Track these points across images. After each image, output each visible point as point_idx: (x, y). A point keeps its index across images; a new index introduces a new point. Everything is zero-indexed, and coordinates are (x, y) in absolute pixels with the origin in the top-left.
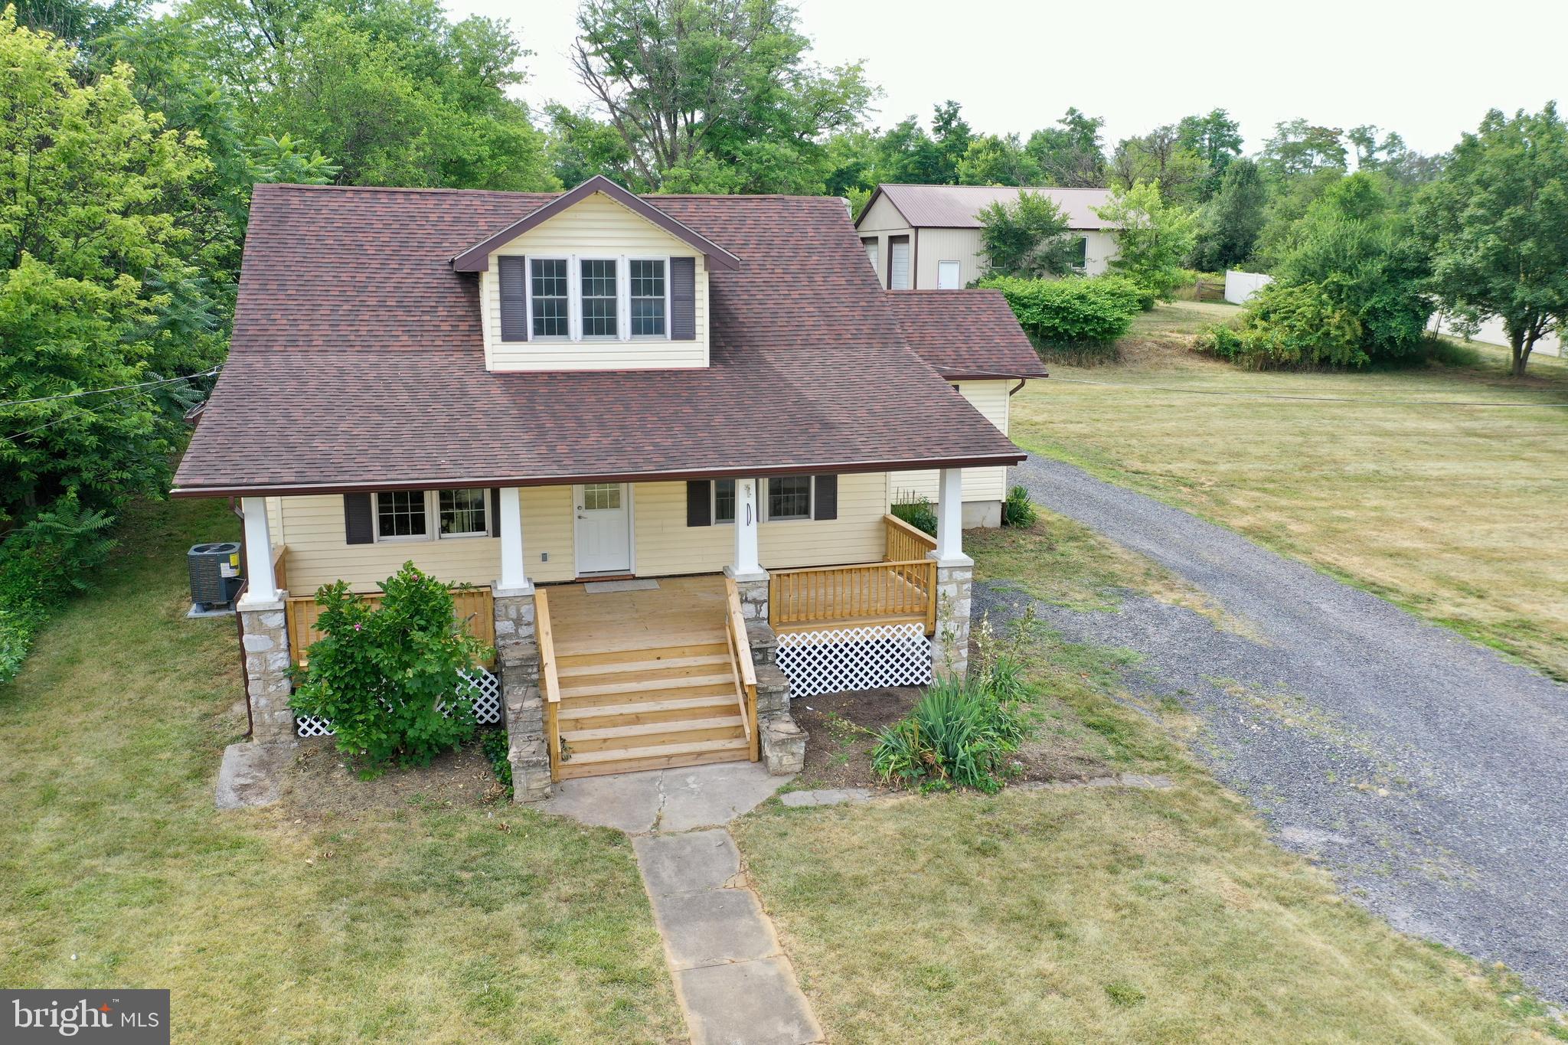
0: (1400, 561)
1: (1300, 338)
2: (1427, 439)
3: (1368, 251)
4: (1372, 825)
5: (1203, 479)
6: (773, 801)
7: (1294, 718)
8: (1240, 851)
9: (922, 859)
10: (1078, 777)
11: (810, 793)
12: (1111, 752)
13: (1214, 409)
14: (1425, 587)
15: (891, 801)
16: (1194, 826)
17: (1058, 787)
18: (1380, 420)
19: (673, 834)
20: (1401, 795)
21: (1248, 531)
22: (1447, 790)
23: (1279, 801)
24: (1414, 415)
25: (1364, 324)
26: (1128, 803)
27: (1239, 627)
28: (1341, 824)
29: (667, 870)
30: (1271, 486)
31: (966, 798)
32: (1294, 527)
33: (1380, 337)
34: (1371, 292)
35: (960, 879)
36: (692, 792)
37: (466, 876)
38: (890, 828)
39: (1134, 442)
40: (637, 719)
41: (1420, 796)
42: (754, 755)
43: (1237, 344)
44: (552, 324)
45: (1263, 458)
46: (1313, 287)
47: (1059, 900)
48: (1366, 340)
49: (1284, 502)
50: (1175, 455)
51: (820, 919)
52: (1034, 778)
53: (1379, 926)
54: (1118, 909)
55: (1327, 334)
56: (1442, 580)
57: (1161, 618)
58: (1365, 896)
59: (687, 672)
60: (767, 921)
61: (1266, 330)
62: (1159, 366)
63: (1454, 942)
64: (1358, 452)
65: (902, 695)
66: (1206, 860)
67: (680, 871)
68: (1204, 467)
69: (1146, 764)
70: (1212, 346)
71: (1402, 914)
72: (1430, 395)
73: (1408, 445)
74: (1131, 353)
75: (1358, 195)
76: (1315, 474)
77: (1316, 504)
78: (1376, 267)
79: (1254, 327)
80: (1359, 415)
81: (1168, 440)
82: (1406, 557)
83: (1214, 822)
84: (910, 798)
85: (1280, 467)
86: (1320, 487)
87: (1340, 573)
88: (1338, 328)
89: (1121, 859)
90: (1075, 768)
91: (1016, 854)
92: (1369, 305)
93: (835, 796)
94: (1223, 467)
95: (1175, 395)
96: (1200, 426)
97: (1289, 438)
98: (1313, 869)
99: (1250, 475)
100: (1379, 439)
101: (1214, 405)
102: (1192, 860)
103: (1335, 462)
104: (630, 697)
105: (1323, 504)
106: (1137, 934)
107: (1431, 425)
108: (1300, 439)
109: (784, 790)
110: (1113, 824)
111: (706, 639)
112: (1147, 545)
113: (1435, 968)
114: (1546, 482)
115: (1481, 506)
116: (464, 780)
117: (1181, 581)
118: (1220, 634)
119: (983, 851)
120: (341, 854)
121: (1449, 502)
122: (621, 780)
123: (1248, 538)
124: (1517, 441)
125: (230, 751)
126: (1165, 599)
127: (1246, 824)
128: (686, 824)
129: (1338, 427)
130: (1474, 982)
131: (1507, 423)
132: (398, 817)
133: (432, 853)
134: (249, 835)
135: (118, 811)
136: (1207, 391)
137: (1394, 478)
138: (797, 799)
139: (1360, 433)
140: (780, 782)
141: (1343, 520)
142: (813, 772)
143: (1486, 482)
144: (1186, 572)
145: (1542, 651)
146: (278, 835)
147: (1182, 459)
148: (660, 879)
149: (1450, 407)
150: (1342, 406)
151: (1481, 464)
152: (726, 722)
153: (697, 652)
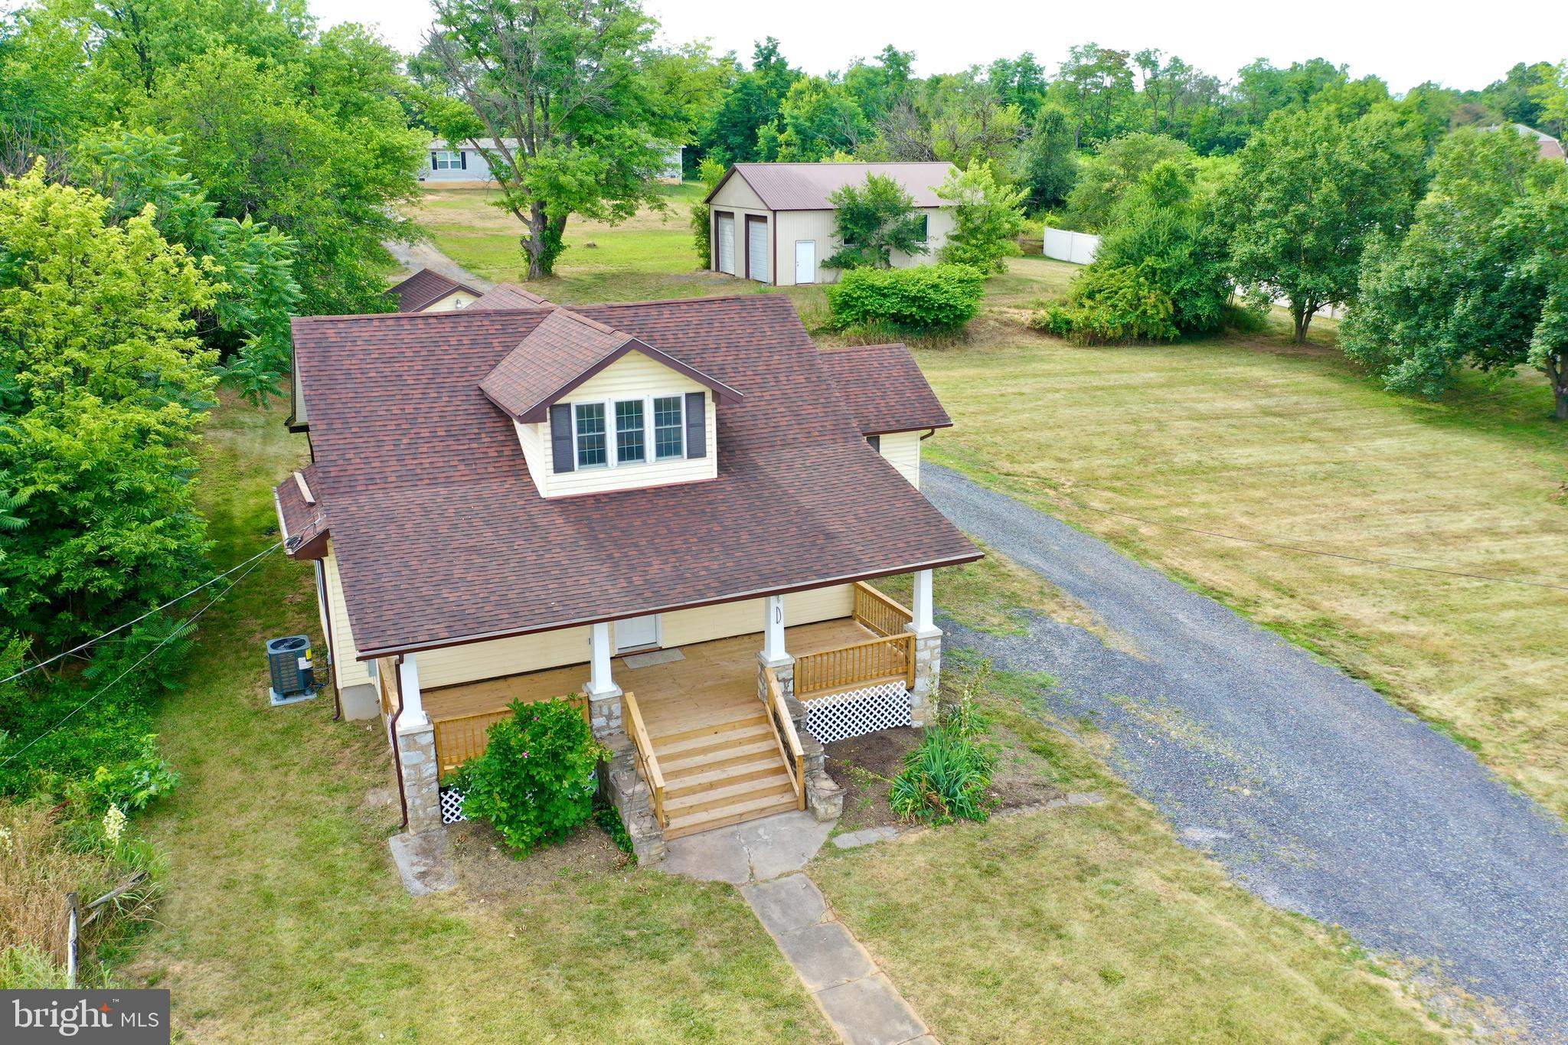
0: (1230, 563)
1: (1122, 316)
2: (1234, 421)
3: (1177, 236)
4: (1246, 822)
5: (1062, 480)
6: (828, 845)
7: (1176, 730)
8: (1160, 852)
9: (951, 883)
10: (1038, 801)
11: (852, 835)
12: (1055, 775)
13: (1057, 395)
14: (1249, 589)
15: (913, 837)
16: (1125, 835)
17: (1028, 812)
18: (1194, 400)
19: (767, 881)
20: (1259, 793)
21: (1110, 537)
22: (1289, 786)
23: (1178, 806)
24: (1221, 394)
25: (1175, 303)
26: (1078, 820)
27: (1121, 643)
28: (1222, 822)
29: (775, 912)
30: (1118, 484)
31: (965, 828)
32: (1144, 530)
33: (1188, 315)
34: (1179, 274)
35: (979, 898)
36: (766, 843)
37: (632, 934)
38: (920, 860)
39: (998, 439)
40: (712, 786)
41: (1272, 793)
42: (802, 805)
43: (1068, 322)
44: (594, 455)
45: (1106, 452)
46: (1131, 269)
47: (1051, 906)
48: (1176, 318)
49: (1131, 503)
50: (1036, 452)
51: (896, 942)
52: (1008, 805)
53: (1258, 903)
54: (1092, 910)
55: (1144, 312)
56: (1263, 581)
57: (1062, 639)
58: (1246, 880)
59: (740, 743)
60: (860, 946)
61: (1092, 308)
62: (1002, 345)
63: (1307, 910)
64: (1182, 441)
65: (900, 739)
66: (1139, 864)
67: (784, 913)
68: (1061, 465)
69: (1082, 782)
70: (1047, 325)
71: (1271, 891)
72: (1231, 370)
73: (1221, 430)
74: (978, 333)
75: (1167, 183)
76: (1151, 468)
77: (1157, 503)
78: (1183, 252)
79: (1082, 306)
80: (1177, 396)
81: (1027, 435)
82: (1234, 558)
83: (1138, 829)
84: (926, 832)
85: (1123, 461)
86: (1157, 482)
87: (1185, 579)
88: (1155, 306)
89: (1086, 870)
90: (1036, 794)
91: (1016, 870)
92: (1178, 286)
93: (872, 835)
94: (1077, 465)
95: (1022, 381)
96: (1050, 417)
97: (1124, 427)
98: (1209, 862)
99: (1099, 473)
100: (1196, 424)
101: (1057, 391)
102: (1131, 865)
103: (1164, 453)
104: (702, 768)
105: (1163, 503)
106: (1109, 929)
107: (1237, 405)
108: (1133, 428)
109: (834, 834)
110: (1070, 839)
111: (749, 713)
112: (1035, 560)
113: (1297, 932)
114: (1330, 467)
115: (1283, 497)
116: (593, 851)
117: (1069, 598)
118: (1108, 651)
119: (990, 872)
120: (531, 925)
121: (1259, 494)
122: (709, 837)
123: (1111, 546)
124: (1304, 419)
125: (394, 843)
126: (1061, 618)
127: (1159, 828)
128: (773, 872)
129: (1162, 411)
130: (1322, 939)
131: (1295, 398)
132: (557, 888)
133: (599, 917)
134: (452, 916)
135: (333, 907)
136: (1048, 374)
137: (1214, 469)
138: (846, 840)
139: (1181, 418)
140: (829, 828)
141: (1180, 519)
142: (851, 816)
143: (1285, 469)
144: (1073, 589)
145: (1341, 649)
146: (473, 915)
147: (1042, 457)
148: (773, 920)
149: (1248, 383)
150: (1162, 386)
151: (1279, 448)
152: (777, 781)
153: (744, 724)
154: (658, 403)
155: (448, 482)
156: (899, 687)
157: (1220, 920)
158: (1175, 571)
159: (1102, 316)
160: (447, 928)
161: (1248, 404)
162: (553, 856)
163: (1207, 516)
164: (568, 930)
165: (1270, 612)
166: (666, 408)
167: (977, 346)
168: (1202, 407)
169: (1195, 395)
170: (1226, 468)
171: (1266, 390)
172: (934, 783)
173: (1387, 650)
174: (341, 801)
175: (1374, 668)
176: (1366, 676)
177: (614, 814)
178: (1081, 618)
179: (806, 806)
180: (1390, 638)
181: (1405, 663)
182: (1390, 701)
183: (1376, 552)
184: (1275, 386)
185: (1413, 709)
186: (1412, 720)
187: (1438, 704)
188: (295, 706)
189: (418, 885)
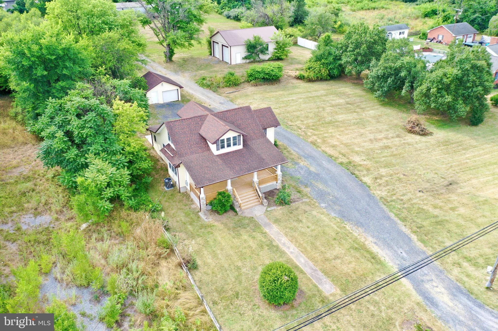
1: (316, 75)
3: (330, 54)
4: (330, 203)
5: (302, 127)
6: (266, 210)
7: (321, 187)
8: (317, 208)
9: (285, 215)
12: (301, 196)
13: (301, 100)
14: (337, 155)
15: (279, 208)
16: (312, 206)
17: (297, 203)
20: (333, 198)
21: (312, 142)
22: (338, 196)
23: (320, 200)
25: (329, 71)
26: (304, 204)
28: (327, 203)
30: (314, 127)
31: (287, 206)
32: (318, 140)
33: (332, 74)
34: (330, 64)
35: (290, 217)
36: (257, 210)
37: (240, 225)
38: (281, 212)
40: (247, 202)
41: (335, 197)
44: (223, 147)
45: (312, 118)
46: (319, 62)
47: (300, 217)
48: (329, 75)
49: (316, 133)
51: (278, 224)
52: (293, 202)
53: (330, 215)
54: (306, 218)
55: (322, 74)
56: (340, 153)
57: (302, 168)
58: (329, 212)
59: (251, 194)
60: (273, 225)
61: (309, 72)
62: (288, 83)
63: (337, 216)
64: (328, 114)
65: (275, 191)
67: (262, 221)
68: (302, 122)
69: (305, 197)
70: (299, 77)
71: (333, 213)
72: (341, 89)
73: (337, 110)
74: (282, 80)
76: (321, 123)
77: (322, 133)
79: (307, 72)
80: (328, 99)
81: (295, 113)
82: (335, 147)
84: (281, 207)
85: (315, 121)
86: (321, 127)
87: (325, 153)
88: (324, 72)
89: (305, 212)
90: (298, 200)
91: (295, 212)
93: (273, 208)
94: (305, 122)
95: (293, 95)
98: (324, 209)
99: (310, 124)
100: (331, 108)
102: (312, 211)
103: (324, 118)
104: (245, 199)
106: (309, 220)
108: (318, 110)
109: (267, 208)
110: (303, 207)
111: (251, 189)
112: (297, 150)
113: (335, 219)
114: (358, 120)
115: (347, 130)
116: (231, 213)
117: (303, 159)
118: (310, 171)
119: (291, 213)
120: (226, 225)
121: (342, 129)
122: (248, 210)
123: (312, 145)
124: (355, 105)
125: (200, 214)
126: (302, 164)
127: (317, 204)
128: (259, 215)
129: (324, 104)
130: (339, 220)
131: (354, 98)
132: (227, 219)
133: (235, 223)
134: (213, 224)
135: (195, 224)
136: (299, 93)
137: (334, 122)
138: (269, 209)
139: (328, 106)
140: (266, 207)
141: (326, 137)
142: (269, 205)
143: (349, 121)
144: (304, 156)
145: (351, 168)
146: (216, 224)
147: (297, 120)
148: (260, 222)
149: (344, 94)
150: (325, 95)
151: (348, 115)
152: (257, 200)
153: (251, 191)
154: (233, 137)
155: (198, 153)
156: (275, 183)
157: (325, 218)
158: (323, 151)
159: (312, 75)
160: (213, 226)
161: (344, 101)
162: (225, 214)
163: (331, 136)
164: (231, 225)
165: (340, 160)
166: (234, 138)
167: (282, 84)
168: (333, 102)
169: (332, 98)
170: (336, 122)
171: (348, 96)
172: (282, 199)
173: (359, 168)
174: (187, 207)
175: (356, 172)
176: (355, 174)
177: (233, 207)
178: (306, 164)
179: (262, 204)
180: (361, 165)
181: (362, 171)
182: (357, 179)
183: (363, 144)
184: (350, 94)
185: (361, 181)
186: (360, 182)
187: (365, 179)
188: (170, 190)
189: (206, 220)
